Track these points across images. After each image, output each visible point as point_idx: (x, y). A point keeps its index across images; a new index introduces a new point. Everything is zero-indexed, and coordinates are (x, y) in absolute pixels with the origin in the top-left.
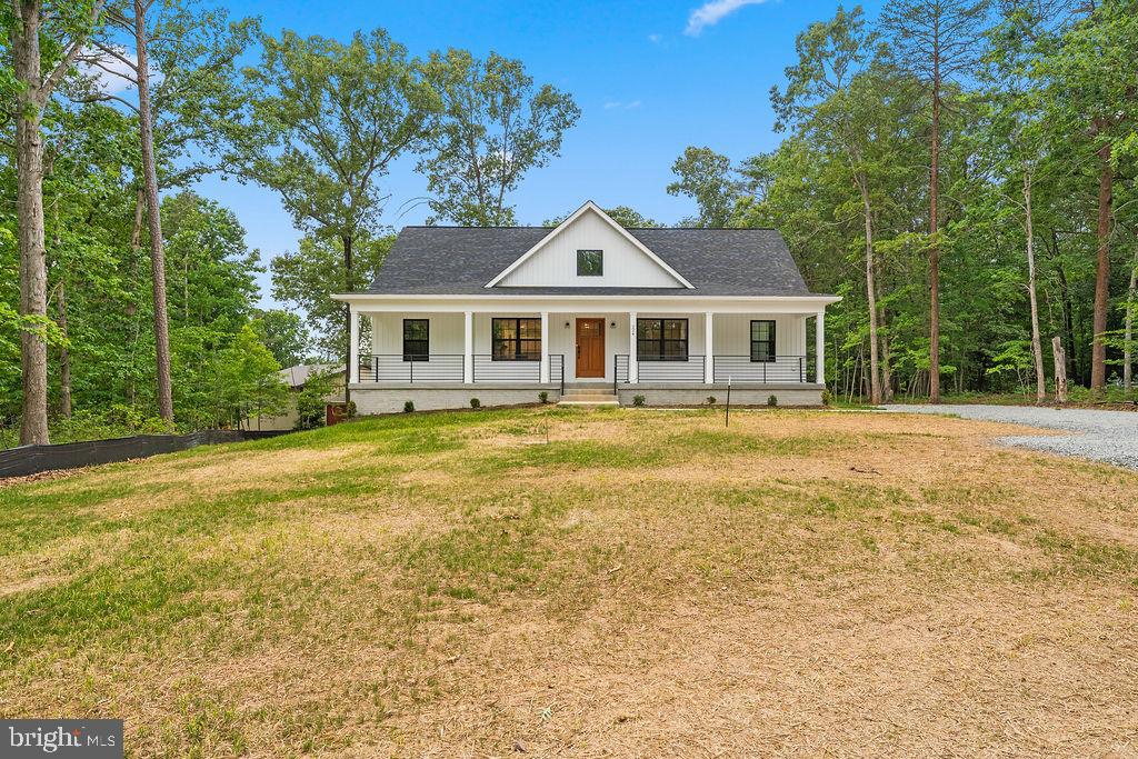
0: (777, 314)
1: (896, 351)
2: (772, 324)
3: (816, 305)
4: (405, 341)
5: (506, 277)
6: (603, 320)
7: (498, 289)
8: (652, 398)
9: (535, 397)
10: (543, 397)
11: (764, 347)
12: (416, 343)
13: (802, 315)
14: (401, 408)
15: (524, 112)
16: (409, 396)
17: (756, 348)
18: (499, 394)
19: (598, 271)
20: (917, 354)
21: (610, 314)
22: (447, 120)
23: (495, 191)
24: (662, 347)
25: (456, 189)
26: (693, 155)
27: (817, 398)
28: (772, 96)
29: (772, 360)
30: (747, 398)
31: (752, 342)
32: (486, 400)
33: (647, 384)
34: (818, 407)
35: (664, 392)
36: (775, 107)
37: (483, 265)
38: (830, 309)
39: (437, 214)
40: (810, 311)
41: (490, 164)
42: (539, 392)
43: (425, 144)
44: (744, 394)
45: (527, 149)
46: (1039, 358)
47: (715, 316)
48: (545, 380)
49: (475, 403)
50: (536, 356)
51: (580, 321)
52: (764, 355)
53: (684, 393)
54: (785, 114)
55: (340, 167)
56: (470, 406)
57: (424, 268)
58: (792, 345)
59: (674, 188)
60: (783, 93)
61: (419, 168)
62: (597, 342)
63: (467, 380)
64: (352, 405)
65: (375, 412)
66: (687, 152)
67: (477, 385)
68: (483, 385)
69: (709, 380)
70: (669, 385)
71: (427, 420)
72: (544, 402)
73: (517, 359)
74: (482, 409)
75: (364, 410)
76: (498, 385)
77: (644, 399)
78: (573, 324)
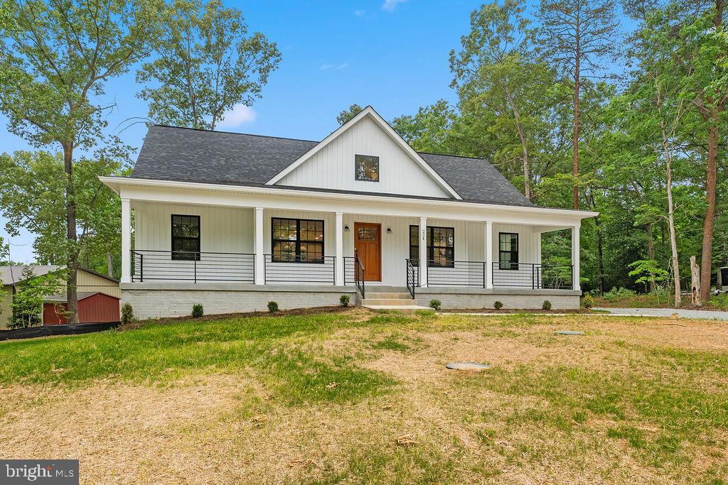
2: (514, 237)
3: (571, 219)
4: (173, 238)
5: (285, 177)
6: (379, 226)
7: (275, 186)
8: (445, 302)
9: (335, 301)
10: (344, 300)
11: (508, 257)
12: (186, 241)
14: (188, 312)
15: (231, 55)
16: (197, 299)
17: (502, 257)
18: (293, 296)
19: (375, 177)
21: (386, 218)
23: (208, 119)
24: (432, 252)
27: (575, 303)
29: (515, 267)
31: (500, 252)
32: (284, 303)
33: (438, 288)
34: (577, 311)
35: (452, 297)
36: (451, 67)
38: (584, 222)
40: (564, 224)
42: (339, 296)
44: (518, 298)
46: (677, 273)
48: (340, 282)
49: (273, 306)
51: (356, 224)
53: (469, 297)
54: (460, 73)
56: (267, 310)
62: (373, 246)
63: (260, 281)
64: (128, 309)
65: (153, 317)
66: (351, 109)
67: (270, 287)
68: (277, 287)
69: (489, 286)
70: (456, 289)
71: (217, 328)
72: (346, 306)
73: (298, 260)
74: (282, 314)
75: (140, 314)
76: (292, 287)
77: (439, 304)
78: (352, 228)
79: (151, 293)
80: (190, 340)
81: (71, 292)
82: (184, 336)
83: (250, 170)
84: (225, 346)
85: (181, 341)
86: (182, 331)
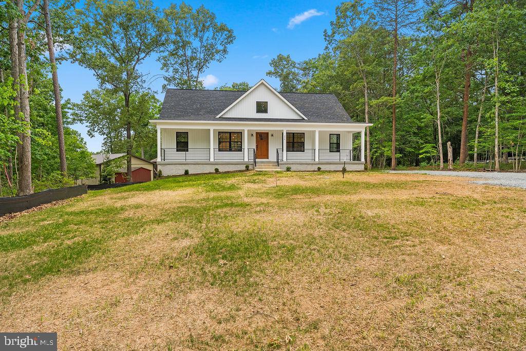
0: (340, 131)
1: (376, 148)
2: (338, 136)
3: (361, 128)
4: (177, 142)
5: (226, 112)
6: (268, 133)
7: (222, 119)
8: (293, 168)
9: (243, 168)
10: (247, 167)
11: (335, 146)
12: (182, 143)
13: (351, 132)
14: (183, 173)
16: (186, 168)
17: (331, 146)
18: (226, 166)
19: (266, 111)
20: (386, 149)
21: (271, 130)
22: (173, 37)
23: (195, 73)
24: (293, 145)
25: (176, 71)
26: (281, 58)
27: (362, 167)
28: (324, 34)
29: (339, 151)
30: (332, 168)
31: (330, 143)
32: (222, 169)
33: (290, 161)
35: (298, 165)
36: (325, 39)
37: (209, 107)
39: (167, 83)
40: (358, 130)
41: (193, 58)
42: (245, 165)
43: (162, 49)
44: (331, 165)
45: (210, 52)
46: (441, 151)
47: (320, 132)
48: (246, 160)
49: (217, 170)
50: (240, 149)
51: (257, 133)
52: (335, 150)
54: (330, 42)
55: (122, 60)
56: (214, 171)
57: (182, 108)
58: (347, 145)
59: (269, 73)
60: (330, 32)
61: (159, 60)
62: (265, 143)
63: (212, 160)
64: (160, 171)
65: (170, 175)
66: (278, 56)
67: (216, 162)
68: (219, 162)
69: (317, 160)
70: (300, 162)
71: (193, 178)
72: (248, 170)
73: (230, 150)
74: (220, 173)
75: (164, 174)
76: (226, 162)
77: (290, 168)
78: (255, 135)
79: (168, 165)
80: (183, 181)
81: (129, 167)
82: (181, 180)
83: (211, 110)
84: (194, 183)
85: (180, 182)
86: (180, 179)
